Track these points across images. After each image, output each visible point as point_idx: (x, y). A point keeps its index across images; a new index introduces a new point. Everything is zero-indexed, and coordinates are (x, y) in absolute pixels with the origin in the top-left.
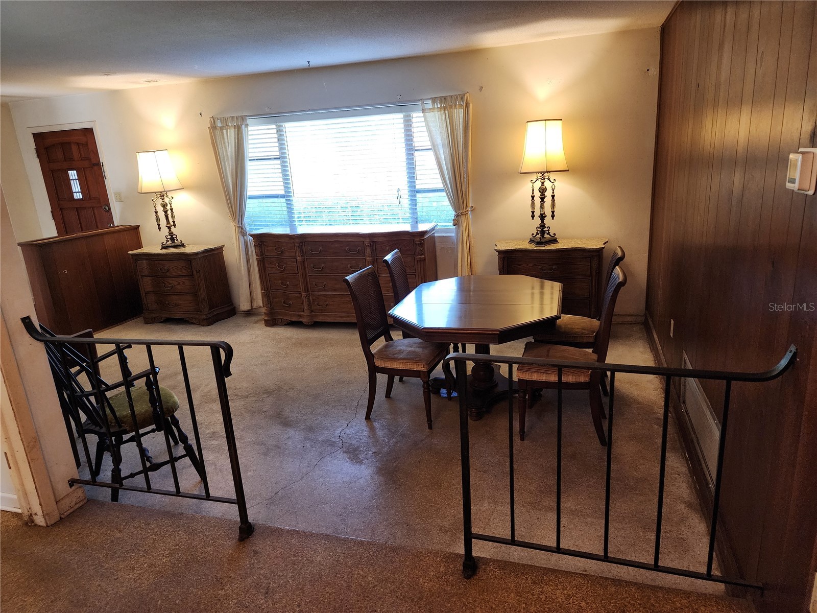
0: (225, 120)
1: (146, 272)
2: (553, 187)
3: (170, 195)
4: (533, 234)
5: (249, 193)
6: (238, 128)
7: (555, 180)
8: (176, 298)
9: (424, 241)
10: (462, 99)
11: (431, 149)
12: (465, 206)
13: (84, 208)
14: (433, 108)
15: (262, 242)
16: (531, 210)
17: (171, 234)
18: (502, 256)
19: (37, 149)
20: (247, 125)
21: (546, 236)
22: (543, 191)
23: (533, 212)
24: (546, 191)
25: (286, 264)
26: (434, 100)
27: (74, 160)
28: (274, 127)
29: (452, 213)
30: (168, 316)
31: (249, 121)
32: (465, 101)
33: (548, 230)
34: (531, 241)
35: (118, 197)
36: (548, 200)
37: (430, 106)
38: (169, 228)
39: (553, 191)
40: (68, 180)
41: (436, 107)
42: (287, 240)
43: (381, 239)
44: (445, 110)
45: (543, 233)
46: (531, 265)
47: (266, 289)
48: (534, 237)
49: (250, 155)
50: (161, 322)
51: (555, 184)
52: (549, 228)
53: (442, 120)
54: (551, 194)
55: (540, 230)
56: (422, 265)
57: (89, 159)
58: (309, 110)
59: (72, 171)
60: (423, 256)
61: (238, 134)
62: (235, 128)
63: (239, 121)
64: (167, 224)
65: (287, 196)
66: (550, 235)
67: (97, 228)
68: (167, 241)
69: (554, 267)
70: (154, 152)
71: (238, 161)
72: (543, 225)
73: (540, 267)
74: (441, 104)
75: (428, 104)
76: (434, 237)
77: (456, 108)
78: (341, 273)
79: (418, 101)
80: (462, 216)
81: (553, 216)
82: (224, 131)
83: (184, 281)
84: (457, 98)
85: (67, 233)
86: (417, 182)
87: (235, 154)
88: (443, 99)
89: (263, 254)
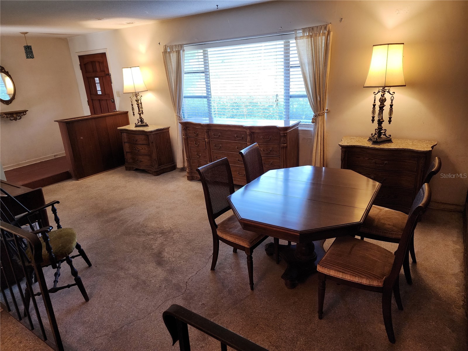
0: (171, 47)
1: (126, 140)
2: (392, 98)
3: (140, 94)
4: (372, 134)
5: (184, 95)
6: (178, 52)
7: (394, 93)
8: (141, 157)
9: (287, 134)
10: (325, 28)
11: (300, 66)
12: (322, 109)
13: (102, 100)
14: (303, 36)
15: (187, 127)
16: (372, 115)
17: (141, 118)
18: (344, 150)
19: (80, 65)
20: (184, 50)
21: (382, 136)
22: (383, 101)
23: (373, 117)
24: (385, 101)
25: (199, 142)
26: (304, 30)
27: (97, 72)
28: (202, 51)
29: (312, 114)
30: (137, 167)
31: (185, 48)
32: (328, 30)
33: (385, 132)
34: (370, 139)
35: (118, 94)
36: (387, 109)
37: (301, 35)
38: (140, 114)
39: (392, 101)
40: (95, 83)
41: (305, 35)
42: (200, 127)
43: (257, 131)
44: (311, 38)
45: (380, 134)
46: (367, 159)
47: (188, 157)
48: (373, 136)
49: (185, 70)
50: (134, 170)
51: (393, 96)
52: (386, 130)
53: (308, 45)
54: (390, 103)
55: (377, 131)
56: (284, 151)
57: (104, 71)
58: (221, 40)
59: (97, 78)
60: (286, 145)
61: (178, 57)
62: (176, 53)
63: (179, 47)
64: (139, 112)
65: (208, 97)
66: (386, 136)
67: (109, 112)
68: (138, 122)
69: (385, 162)
70: (131, 68)
71: (178, 74)
72: (380, 128)
73: (374, 161)
74: (309, 33)
75: (300, 33)
76: (298, 130)
77: (320, 36)
78: (232, 152)
79: (293, 31)
80: (319, 117)
81: (390, 121)
82: (171, 54)
83: (145, 147)
84: (321, 28)
85: (95, 114)
86: (291, 90)
87: (176, 70)
88: (311, 29)
89: (187, 135)
